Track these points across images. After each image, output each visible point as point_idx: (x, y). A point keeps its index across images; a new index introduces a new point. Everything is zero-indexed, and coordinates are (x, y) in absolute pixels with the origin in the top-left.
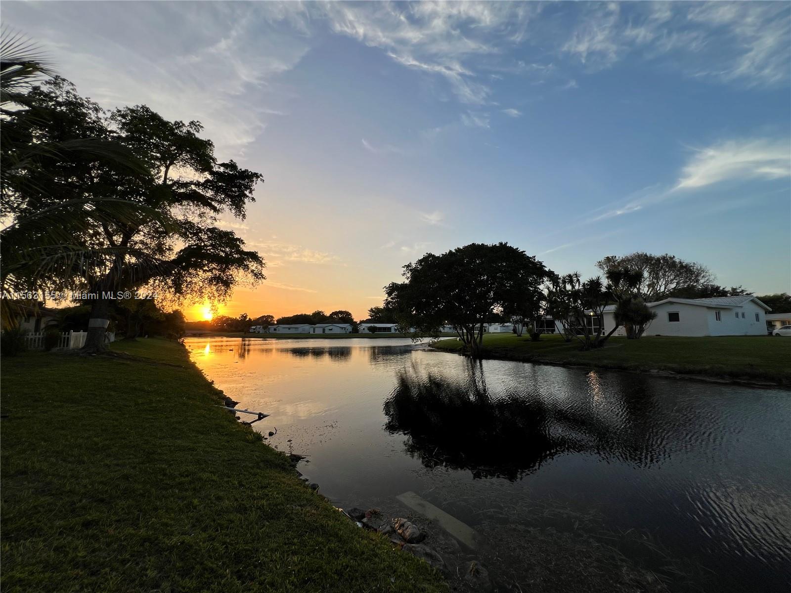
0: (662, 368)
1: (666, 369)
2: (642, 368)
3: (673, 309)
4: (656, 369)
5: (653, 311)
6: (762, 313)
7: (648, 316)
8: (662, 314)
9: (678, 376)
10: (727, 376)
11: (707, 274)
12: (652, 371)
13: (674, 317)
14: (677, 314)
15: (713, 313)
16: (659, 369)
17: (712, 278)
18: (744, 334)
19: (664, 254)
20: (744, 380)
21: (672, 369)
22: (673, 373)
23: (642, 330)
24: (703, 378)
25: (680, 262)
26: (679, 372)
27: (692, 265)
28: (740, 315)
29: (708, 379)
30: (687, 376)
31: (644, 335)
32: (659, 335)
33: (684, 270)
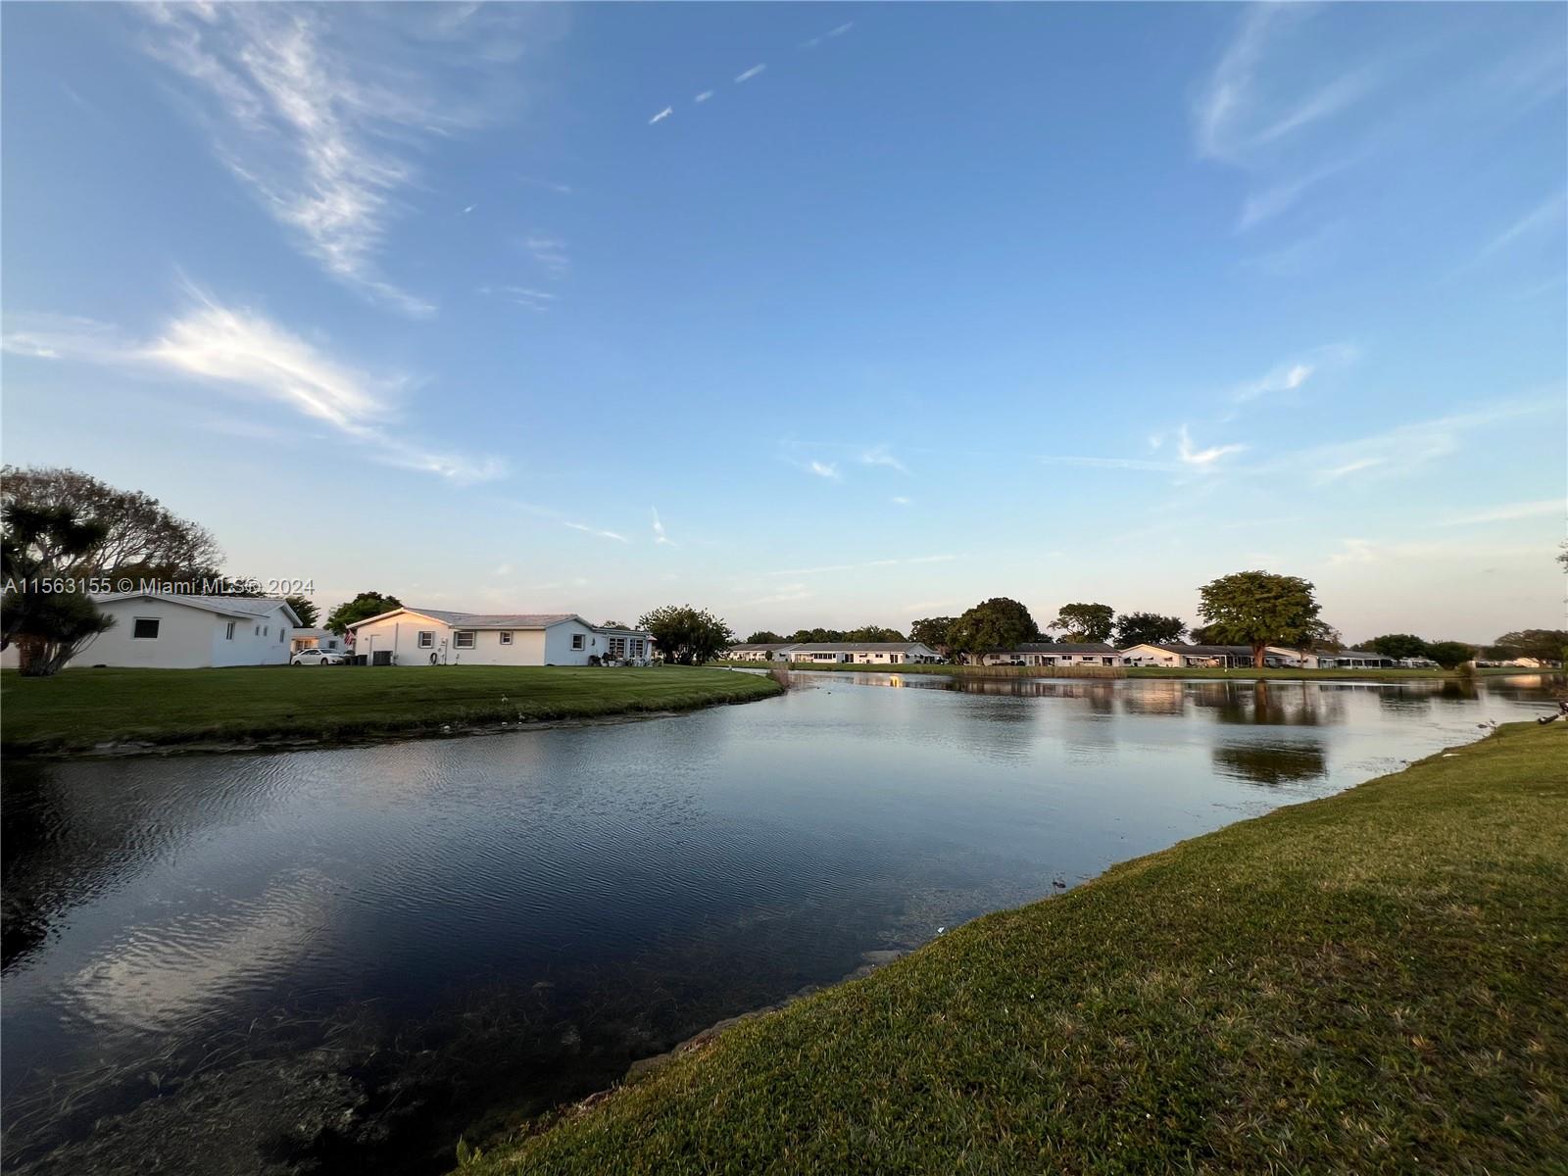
0: (126, 737)
1: (135, 738)
2: (73, 743)
3: (147, 612)
4: (110, 741)
5: (105, 612)
6: (288, 626)
7: (91, 623)
8: (125, 620)
9: (164, 750)
10: (249, 739)
11: (211, 549)
12: (99, 746)
13: (146, 629)
14: (156, 623)
15: (225, 623)
16: (119, 739)
17: (218, 557)
18: (259, 664)
19: (134, 491)
20: (275, 740)
21: (149, 738)
22: (148, 744)
23: (65, 654)
24: (211, 748)
25: (165, 517)
26: (163, 741)
27: (187, 525)
28: (262, 630)
29: (219, 748)
30: (181, 748)
31: (67, 665)
32: (103, 666)
33: (172, 533)
